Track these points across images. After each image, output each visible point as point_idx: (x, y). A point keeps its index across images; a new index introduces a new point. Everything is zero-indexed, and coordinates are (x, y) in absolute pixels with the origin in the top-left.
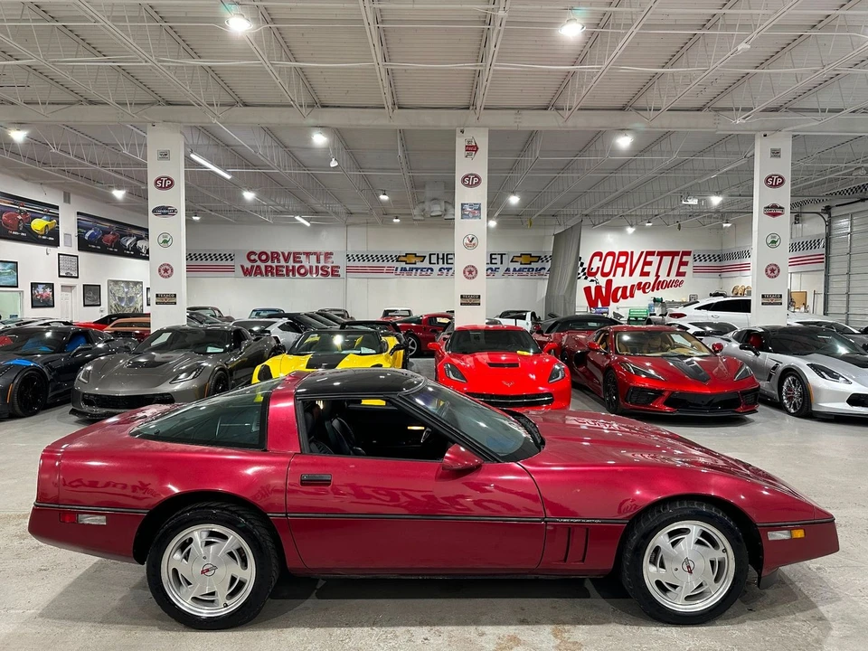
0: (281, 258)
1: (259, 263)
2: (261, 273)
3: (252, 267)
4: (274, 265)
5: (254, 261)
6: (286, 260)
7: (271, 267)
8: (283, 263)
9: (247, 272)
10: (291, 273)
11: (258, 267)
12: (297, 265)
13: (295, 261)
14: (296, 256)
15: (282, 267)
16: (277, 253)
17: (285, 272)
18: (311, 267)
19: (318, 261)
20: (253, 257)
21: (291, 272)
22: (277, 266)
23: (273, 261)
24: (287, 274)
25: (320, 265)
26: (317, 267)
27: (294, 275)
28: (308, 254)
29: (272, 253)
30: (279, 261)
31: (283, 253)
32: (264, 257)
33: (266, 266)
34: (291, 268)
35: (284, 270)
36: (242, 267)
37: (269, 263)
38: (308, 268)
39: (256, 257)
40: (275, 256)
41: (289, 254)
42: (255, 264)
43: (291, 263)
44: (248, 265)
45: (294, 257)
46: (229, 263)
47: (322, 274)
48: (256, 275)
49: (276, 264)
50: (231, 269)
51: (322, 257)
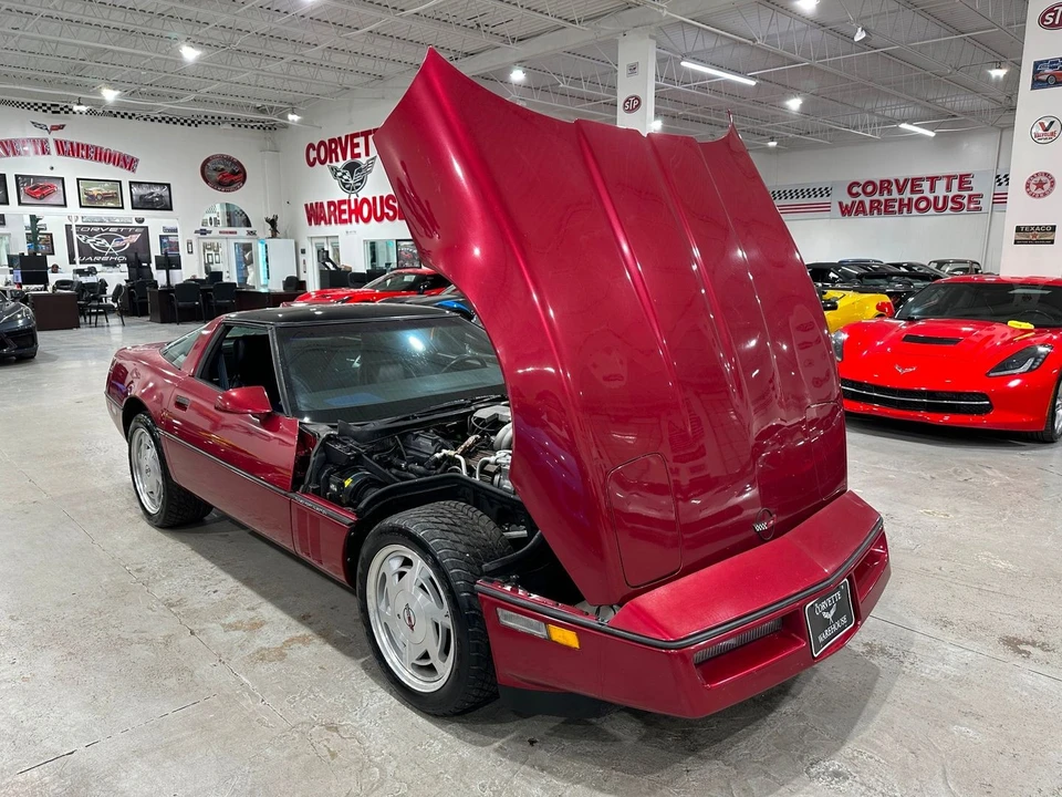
0: (894, 188)
1: (862, 197)
2: (864, 212)
3: (853, 203)
4: (882, 199)
5: (857, 195)
6: (901, 190)
7: (879, 202)
8: (895, 195)
9: (846, 211)
10: (905, 209)
11: (861, 202)
12: (915, 197)
13: (913, 191)
14: (915, 183)
15: (894, 200)
16: (889, 182)
17: (896, 209)
18: (936, 198)
19: (949, 188)
20: (855, 190)
21: (906, 207)
22: (886, 201)
23: (881, 194)
24: (901, 211)
25: (951, 195)
26: (945, 198)
27: (909, 211)
28: (933, 180)
29: (882, 182)
30: (890, 192)
31: (897, 181)
32: (870, 189)
33: (871, 201)
34: (906, 202)
35: (897, 204)
36: (840, 204)
37: (876, 197)
38: (932, 199)
39: (860, 190)
40: (885, 185)
41: (906, 181)
42: (858, 199)
43: (907, 194)
44: (848, 201)
45: (913, 185)
46: (825, 199)
47: (952, 208)
48: (857, 213)
49: (886, 196)
50: (825, 208)
51: (955, 183)
